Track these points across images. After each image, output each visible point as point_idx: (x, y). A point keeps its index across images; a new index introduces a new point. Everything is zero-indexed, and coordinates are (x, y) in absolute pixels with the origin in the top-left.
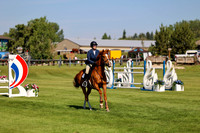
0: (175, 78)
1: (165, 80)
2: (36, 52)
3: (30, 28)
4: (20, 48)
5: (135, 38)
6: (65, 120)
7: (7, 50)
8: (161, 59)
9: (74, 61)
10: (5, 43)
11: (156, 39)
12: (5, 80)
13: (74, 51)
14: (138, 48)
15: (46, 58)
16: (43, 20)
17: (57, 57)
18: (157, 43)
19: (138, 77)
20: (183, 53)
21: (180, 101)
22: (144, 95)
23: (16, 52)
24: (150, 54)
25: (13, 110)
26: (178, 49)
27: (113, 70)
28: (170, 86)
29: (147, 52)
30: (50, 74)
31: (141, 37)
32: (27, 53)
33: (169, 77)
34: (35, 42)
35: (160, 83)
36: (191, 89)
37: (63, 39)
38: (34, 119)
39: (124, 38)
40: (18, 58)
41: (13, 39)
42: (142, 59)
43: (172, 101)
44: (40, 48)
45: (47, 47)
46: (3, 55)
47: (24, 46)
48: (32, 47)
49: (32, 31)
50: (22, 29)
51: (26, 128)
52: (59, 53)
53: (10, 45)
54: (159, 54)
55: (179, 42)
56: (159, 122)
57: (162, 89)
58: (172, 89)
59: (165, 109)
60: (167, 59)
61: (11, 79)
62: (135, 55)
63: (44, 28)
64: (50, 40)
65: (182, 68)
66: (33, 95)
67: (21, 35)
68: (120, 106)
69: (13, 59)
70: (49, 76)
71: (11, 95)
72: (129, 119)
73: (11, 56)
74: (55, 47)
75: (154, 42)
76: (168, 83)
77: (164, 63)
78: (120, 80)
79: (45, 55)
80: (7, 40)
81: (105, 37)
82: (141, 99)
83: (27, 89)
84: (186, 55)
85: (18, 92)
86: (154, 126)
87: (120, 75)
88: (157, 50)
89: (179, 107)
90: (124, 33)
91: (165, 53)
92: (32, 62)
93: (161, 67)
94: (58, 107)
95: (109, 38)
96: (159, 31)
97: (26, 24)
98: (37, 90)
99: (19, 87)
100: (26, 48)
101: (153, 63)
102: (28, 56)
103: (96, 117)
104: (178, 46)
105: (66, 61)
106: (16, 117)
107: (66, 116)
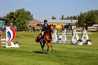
0: (88, 38)
1: (83, 39)
2: (20, 25)
3: (16, 14)
4: (12, 24)
5: (68, 18)
6: (33, 58)
7: (5, 25)
8: (81, 29)
9: (38, 30)
10: (4, 21)
11: (78, 19)
12: (4, 39)
13: (38, 25)
14: (69, 24)
15: (24, 28)
16: (23, 10)
17: (30, 28)
18: (78, 21)
19: (69, 38)
20: (92, 26)
21: (90, 50)
22: (72, 46)
23: (9, 25)
24: (75, 27)
25: (8, 54)
26: (89, 24)
27: (57, 34)
28: (85, 42)
29: (74, 25)
30: (26, 36)
31: (71, 18)
32: (15, 26)
33: (85, 38)
34: (19, 21)
35: (80, 41)
36: (95, 44)
37: (32, 19)
38: (18, 58)
39: (63, 18)
40: (11, 28)
41: (8, 19)
42: (71, 29)
43: (86, 49)
44: (21, 24)
45: (25, 23)
46: (3, 27)
47: (13, 23)
48: (17, 23)
49: (17, 15)
50: (13, 14)
51: (14, 63)
52: (30, 26)
53: (6, 22)
54: (80, 26)
55: (90, 20)
56: (80, 60)
57: (81, 44)
58: (86, 43)
59: (82, 53)
60: (84, 29)
61: (7, 39)
62: (68, 27)
63: (23, 14)
64: (26, 20)
65: (91, 33)
66: (18, 46)
67: (12, 17)
68: (60, 52)
69: (8, 29)
70: (26, 37)
71: (7, 47)
72: (65, 58)
73: (7, 28)
74: (29, 23)
75: (77, 21)
76: (84, 40)
77: (82, 31)
78: (60, 39)
79: (24, 27)
80: (5, 20)
81: (53, 18)
82: (71, 49)
83: (15, 44)
84: (93, 27)
85: (10, 45)
86: (77, 62)
87: (60, 37)
88: (79, 25)
89: (89, 52)
90: (63, 16)
91: (83, 26)
92: (17, 31)
93: (81, 33)
94: (30, 53)
95: (55, 19)
96: (80, 15)
97: (14, 12)
98: (20, 44)
99: (11, 42)
100: (14, 24)
101: (77, 31)
102: (15, 28)
103: (49, 58)
104: (89, 22)
105: (34, 30)
106: (9, 57)
107: (34, 57)
